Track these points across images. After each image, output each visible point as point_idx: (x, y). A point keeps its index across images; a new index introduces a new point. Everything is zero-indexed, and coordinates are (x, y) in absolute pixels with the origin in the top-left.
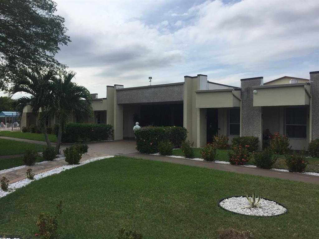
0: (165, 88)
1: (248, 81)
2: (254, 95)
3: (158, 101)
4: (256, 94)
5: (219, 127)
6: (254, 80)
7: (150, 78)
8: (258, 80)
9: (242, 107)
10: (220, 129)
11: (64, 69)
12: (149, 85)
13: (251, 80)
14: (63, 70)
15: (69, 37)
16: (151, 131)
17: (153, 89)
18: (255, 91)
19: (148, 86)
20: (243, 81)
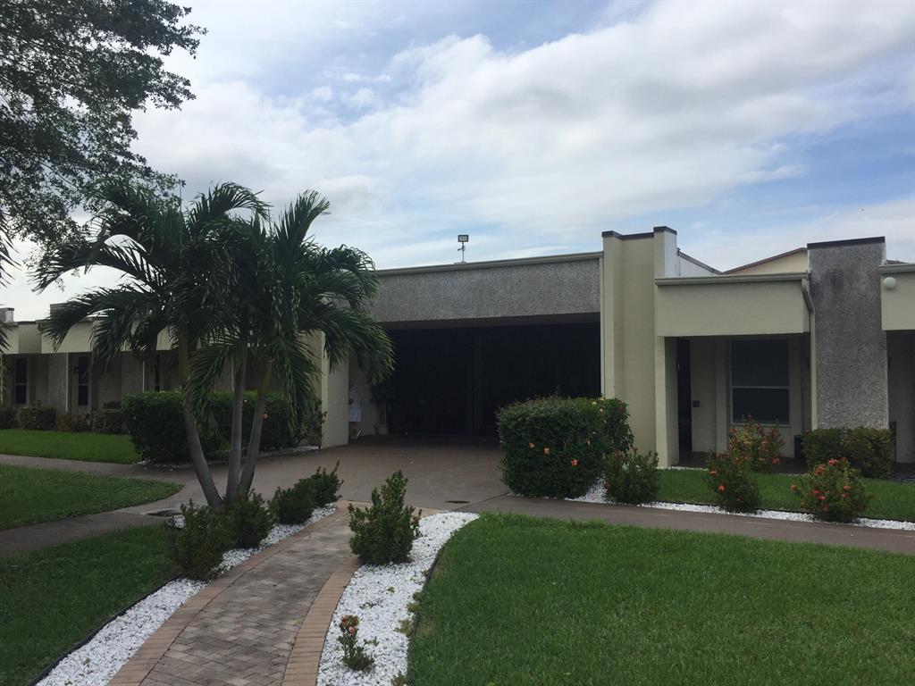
0: (523, 273)
1: (836, 250)
2: (884, 296)
3: (500, 316)
4: (890, 289)
5: (693, 398)
6: (859, 247)
7: (463, 238)
8: (872, 246)
9: (817, 332)
10: (697, 404)
11: (170, 192)
12: (459, 260)
13: (846, 248)
14: (166, 195)
15: (187, 83)
16: (571, 417)
17: (477, 276)
18: (888, 280)
19: (455, 265)
20: (817, 250)
